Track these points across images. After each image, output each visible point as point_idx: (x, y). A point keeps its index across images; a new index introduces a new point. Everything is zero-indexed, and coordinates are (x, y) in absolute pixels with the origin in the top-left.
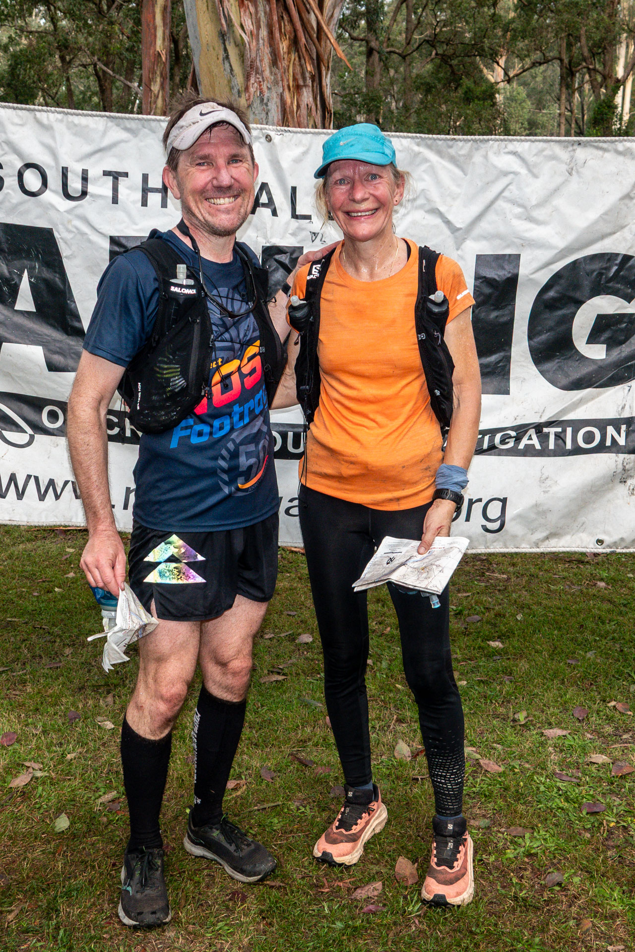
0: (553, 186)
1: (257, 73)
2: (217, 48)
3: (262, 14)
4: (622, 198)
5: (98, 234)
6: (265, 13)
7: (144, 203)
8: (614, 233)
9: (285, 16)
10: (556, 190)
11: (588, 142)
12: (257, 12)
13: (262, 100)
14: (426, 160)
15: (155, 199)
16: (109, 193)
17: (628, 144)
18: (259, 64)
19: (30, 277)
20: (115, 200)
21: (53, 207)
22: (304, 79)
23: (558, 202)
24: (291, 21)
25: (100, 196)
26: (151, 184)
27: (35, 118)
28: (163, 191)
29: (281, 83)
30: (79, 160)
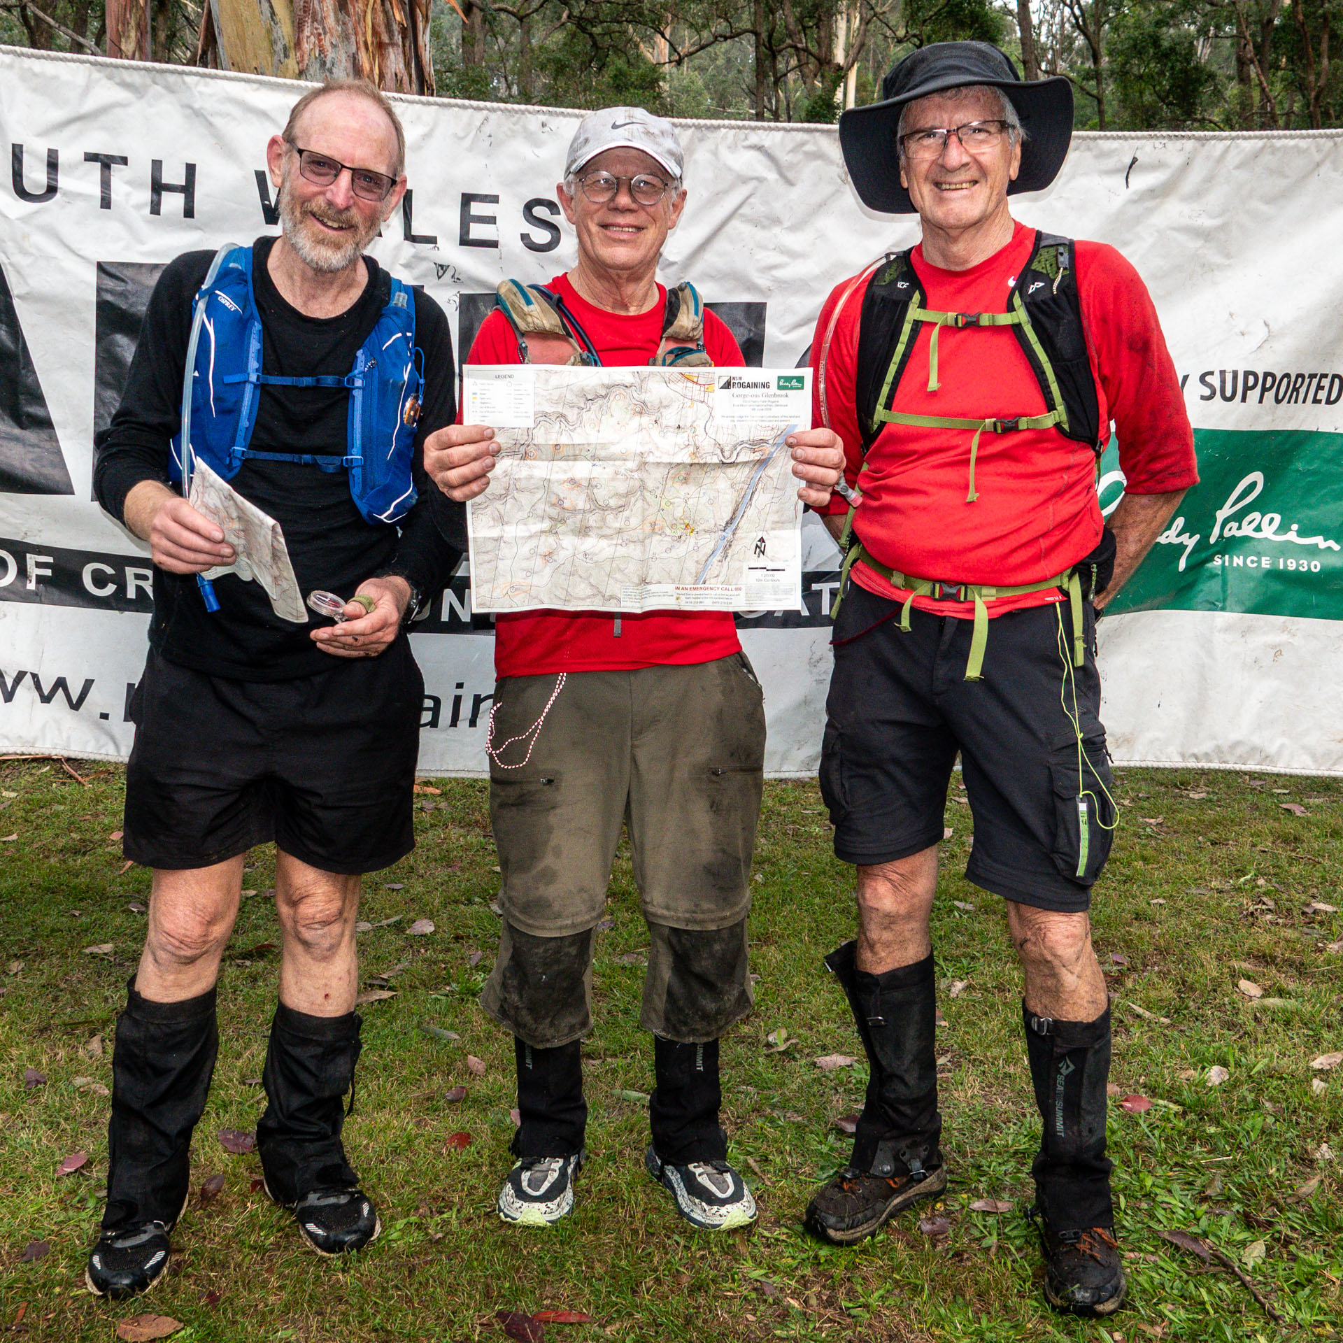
0: (815, 199)
1: (314, 20)
5: (76, 258)
7: (156, 209)
10: (822, 205)
13: (323, 64)
15: (173, 203)
16: (97, 191)
18: (317, 6)
20: (106, 203)
22: (390, 33)
23: (825, 223)
25: (79, 195)
26: (167, 179)
28: (188, 189)
29: (353, 38)
30: (45, 133)
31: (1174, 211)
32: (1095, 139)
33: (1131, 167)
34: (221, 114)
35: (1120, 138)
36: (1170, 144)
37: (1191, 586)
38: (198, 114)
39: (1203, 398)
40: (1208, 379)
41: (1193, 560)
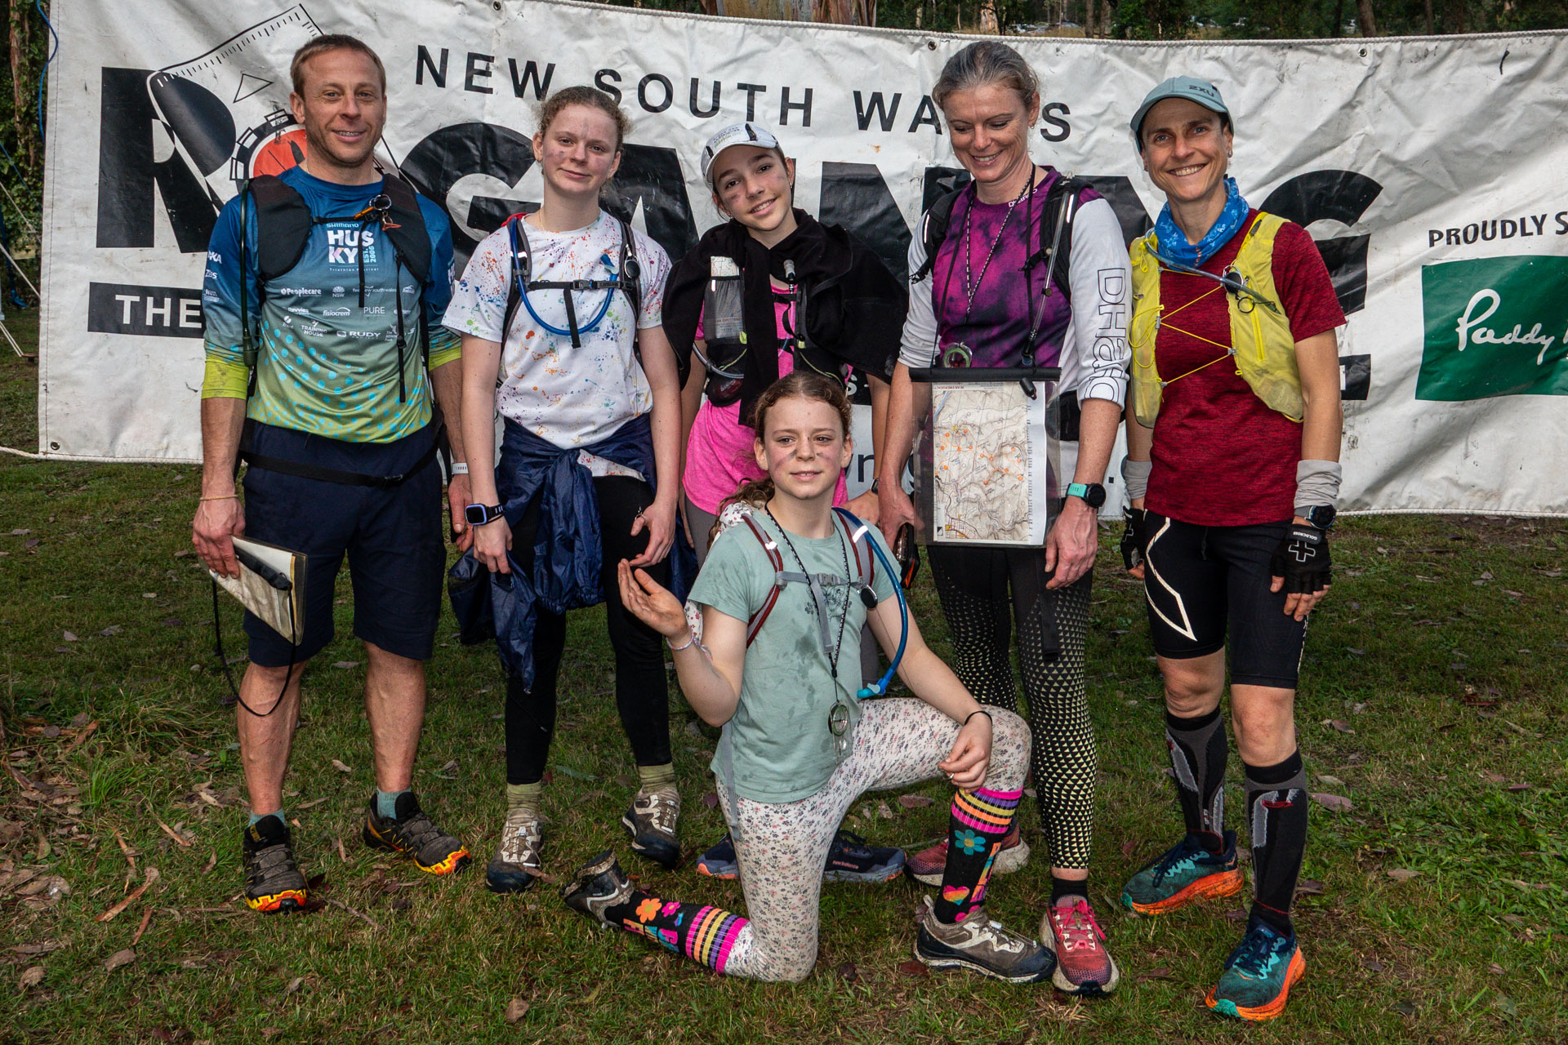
0: (1263, 94)
4: (1343, 107)
7: (783, 119)
8: (1334, 147)
10: (1266, 100)
11: (1300, 45)
14: (1114, 69)
15: (795, 116)
16: (745, 111)
17: (1347, 46)
19: (645, 205)
21: (677, 123)
23: (1267, 113)
25: (732, 112)
26: (791, 100)
27: (662, 24)
28: (806, 107)
30: (711, 71)
31: (1538, 90)
32: (1475, 39)
33: (1504, 58)
34: (830, 53)
35: (1494, 37)
36: (1535, 40)
37: (1546, 376)
38: (815, 54)
39: (1558, 232)
40: (1563, 218)
41: (1550, 355)
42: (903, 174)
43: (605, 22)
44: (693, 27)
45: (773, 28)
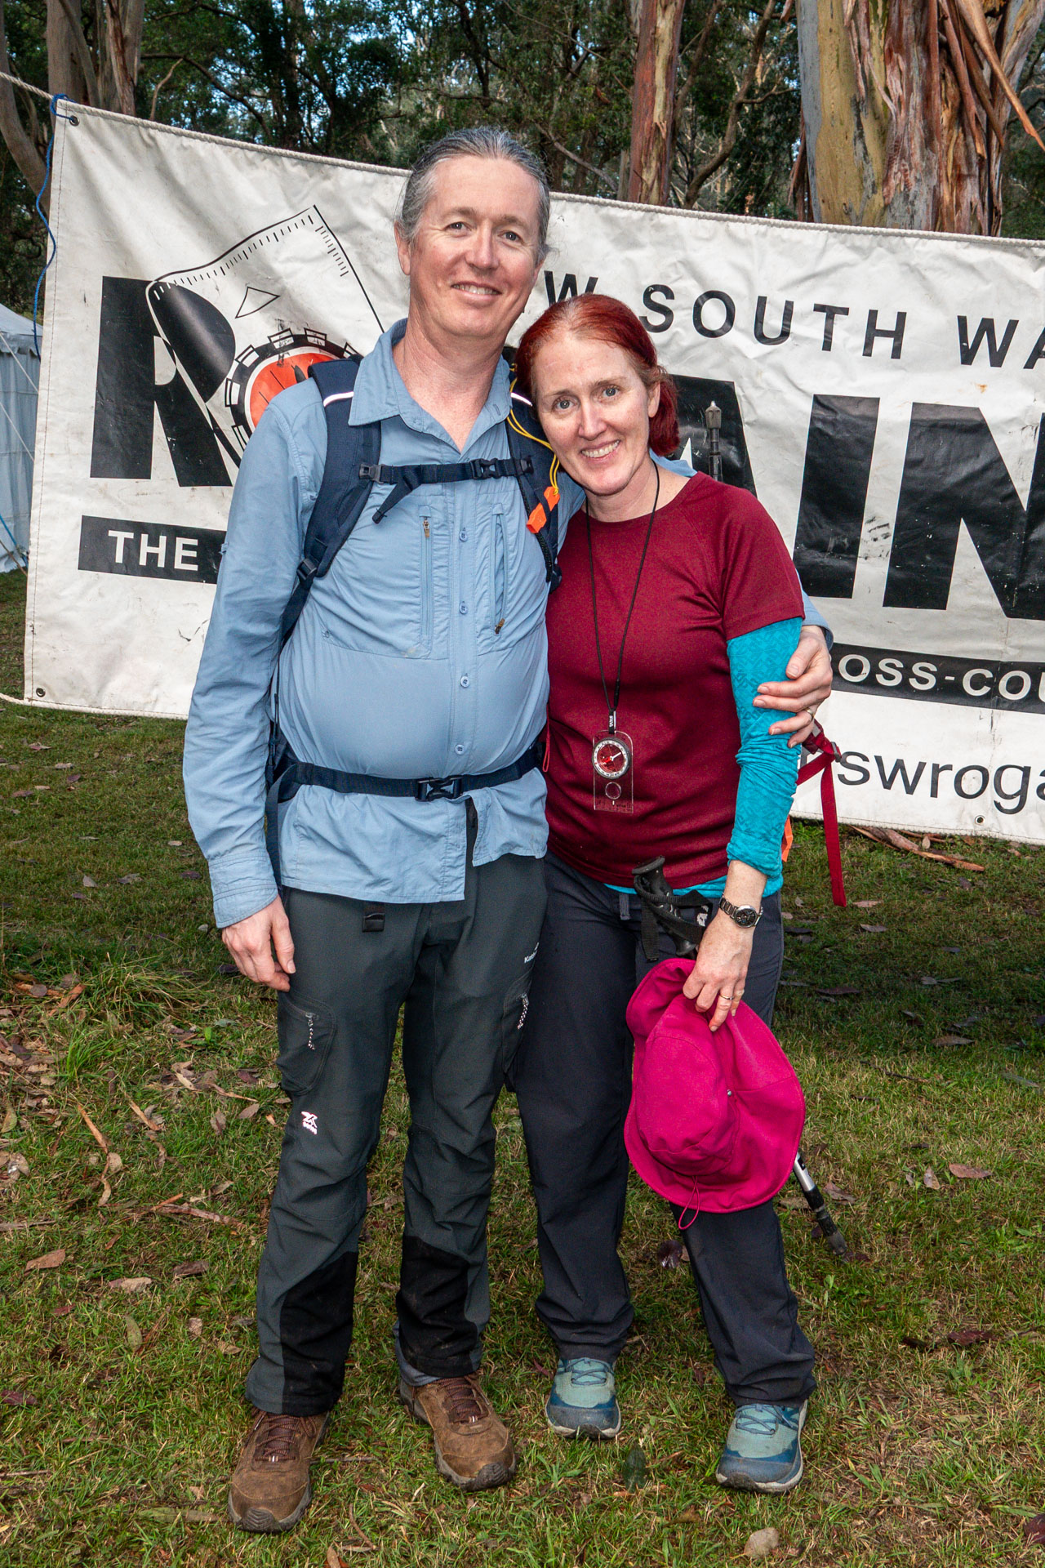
1: (903, 157)
2: (846, 122)
3: (915, 73)
5: (798, 391)
6: (920, 70)
7: (868, 349)
9: (947, 74)
12: (909, 69)
13: (907, 197)
16: (821, 337)
18: (906, 145)
19: (694, 450)
20: (827, 346)
21: (738, 351)
22: (969, 164)
24: (957, 81)
25: (806, 339)
26: (879, 326)
27: (727, 230)
28: (897, 334)
29: (935, 172)
30: (784, 289)
34: (931, 268)
38: (913, 270)
42: (1011, 421)
43: (659, 228)
44: (764, 235)
45: (863, 237)
